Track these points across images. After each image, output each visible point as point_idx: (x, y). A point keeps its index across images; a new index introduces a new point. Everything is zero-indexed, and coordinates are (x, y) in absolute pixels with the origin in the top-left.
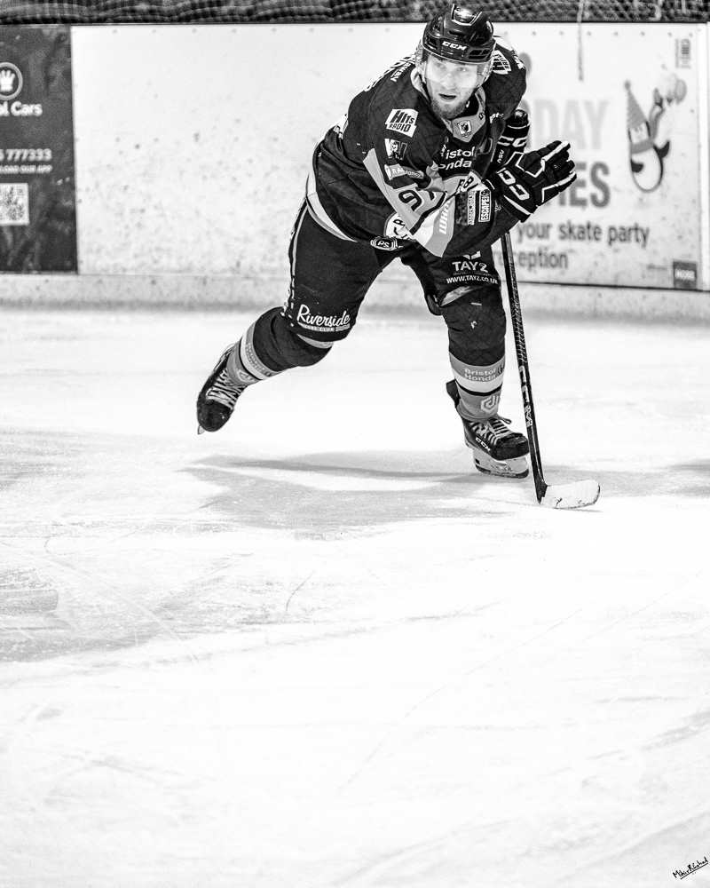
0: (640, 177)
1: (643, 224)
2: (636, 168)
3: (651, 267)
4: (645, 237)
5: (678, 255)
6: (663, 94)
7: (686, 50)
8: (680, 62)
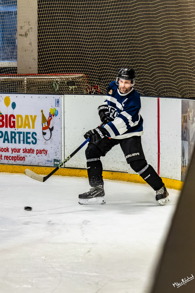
0: (45, 136)
1: (45, 149)
2: (44, 134)
4: (46, 153)
5: (55, 158)
6: (52, 114)
7: (58, 102)
8: (56, 105)
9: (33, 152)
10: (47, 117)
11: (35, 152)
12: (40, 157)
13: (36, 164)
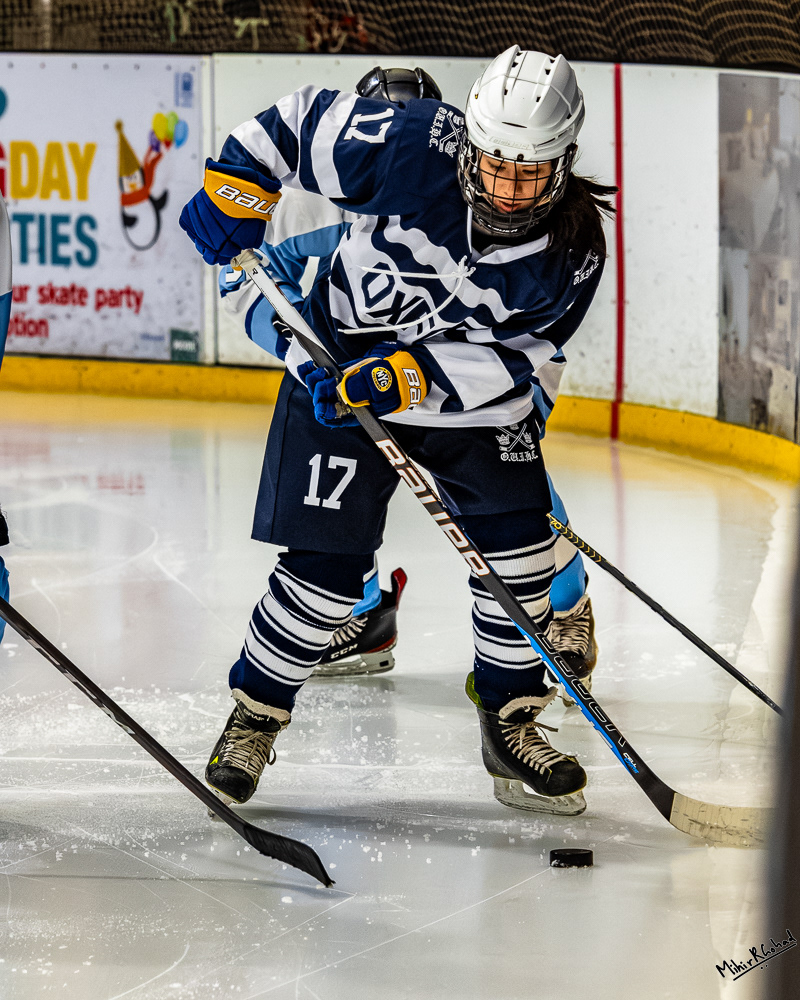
0: (134, 233)
1: (135, 287)
2: (129, 221)
3: (146, 337)
4: (138, 301)
5: (177, 323)
6: (161, 135)
7: (187, 86)
8: (181, 100)
9: (84, 300)
10: (141, 149)
11: (91, 300)
12: (112, 322)
13: (95, 350)
